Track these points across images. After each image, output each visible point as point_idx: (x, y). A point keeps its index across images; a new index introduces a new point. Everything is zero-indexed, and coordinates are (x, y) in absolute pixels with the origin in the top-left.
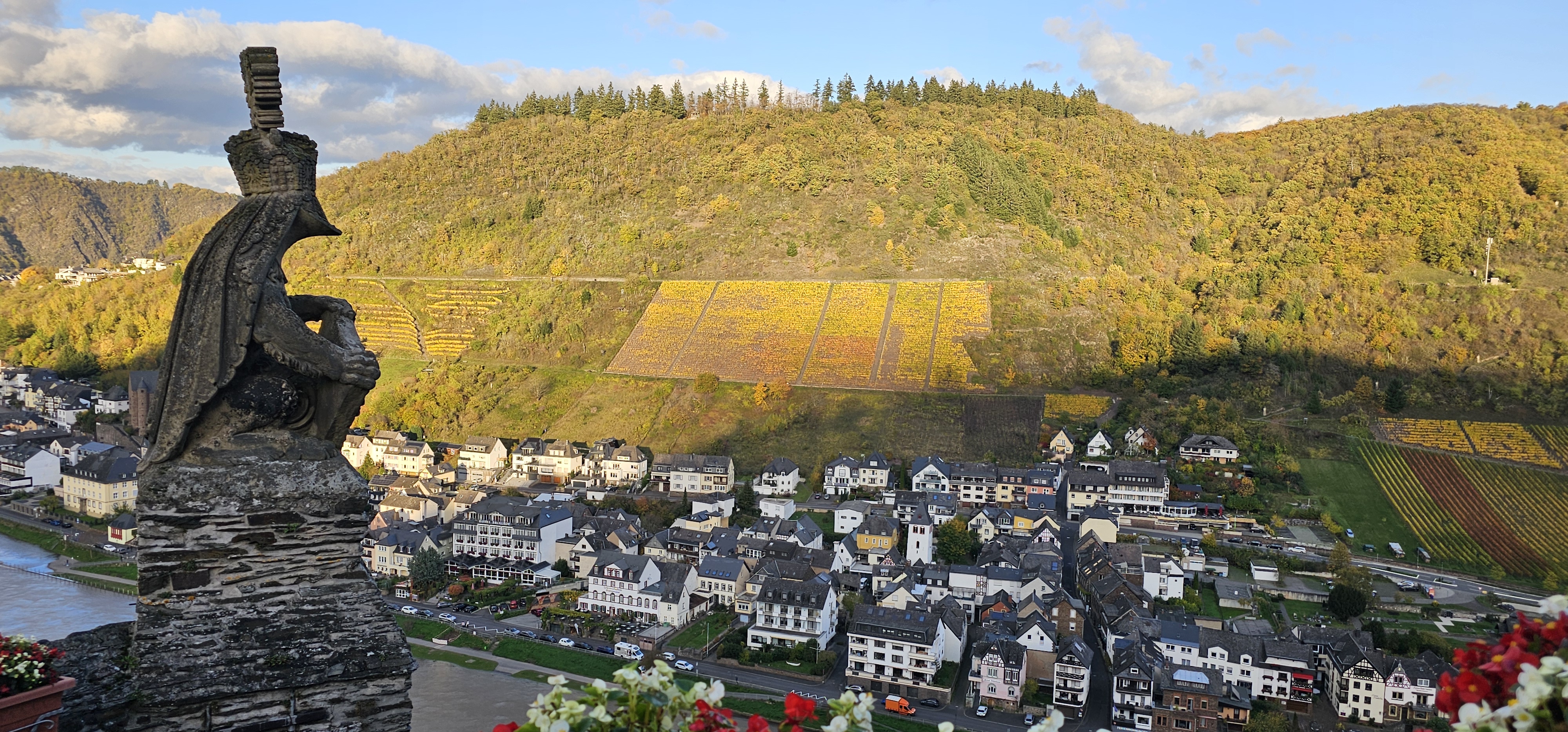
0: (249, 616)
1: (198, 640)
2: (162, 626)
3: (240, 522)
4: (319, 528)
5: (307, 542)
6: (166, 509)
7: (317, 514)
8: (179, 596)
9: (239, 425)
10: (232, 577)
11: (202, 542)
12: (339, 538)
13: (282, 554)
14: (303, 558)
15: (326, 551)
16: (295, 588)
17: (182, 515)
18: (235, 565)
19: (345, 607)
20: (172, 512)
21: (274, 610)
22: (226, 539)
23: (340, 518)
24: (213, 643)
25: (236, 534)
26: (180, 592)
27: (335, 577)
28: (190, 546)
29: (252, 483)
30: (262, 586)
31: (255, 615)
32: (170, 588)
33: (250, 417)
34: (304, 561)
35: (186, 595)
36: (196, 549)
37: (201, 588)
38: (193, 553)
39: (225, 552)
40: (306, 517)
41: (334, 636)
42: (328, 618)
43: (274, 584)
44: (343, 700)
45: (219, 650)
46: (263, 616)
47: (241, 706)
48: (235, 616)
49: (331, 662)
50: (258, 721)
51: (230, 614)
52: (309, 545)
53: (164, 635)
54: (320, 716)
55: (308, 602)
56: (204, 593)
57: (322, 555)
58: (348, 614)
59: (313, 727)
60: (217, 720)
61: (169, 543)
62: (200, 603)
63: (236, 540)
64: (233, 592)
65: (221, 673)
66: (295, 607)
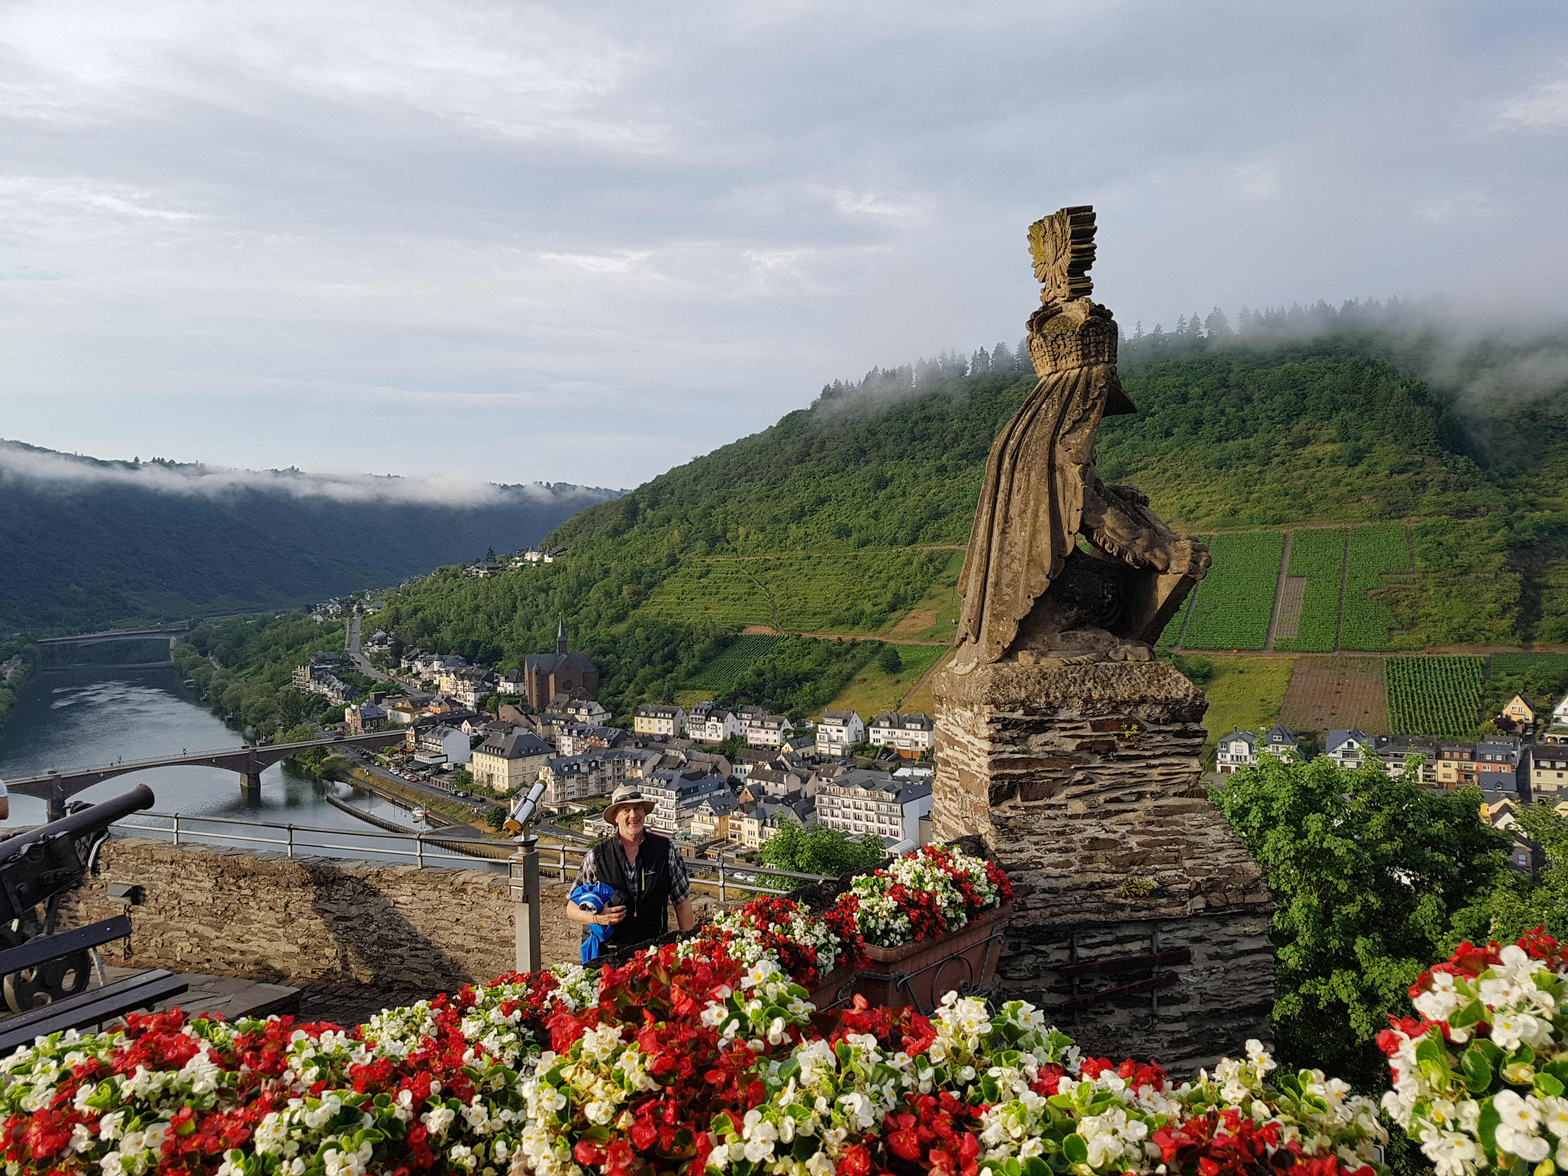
0: (1097, 835)
1: (1055, 857)
2: (1017, 840)
3: (1082, 728)
4: (1159, 738)
5: (1147, 753)
6: (1012, 710)
7: (1157, 721)
8: (1026, 808)
9: (1063, 621)
10: (1076, 790)
11: (1048, 748)
12: (1179, 750)
13: (1125, 767)
14: (1145, 771)
15: (1167, 765)
16: (1136, 806)
17: (1029, 718)
18: (1079, 776)
19: (1194, 830)
20: (1019, 714)
21: (1123, 830)
22: (1070, 746)
23: (1178, 727)
24: (1068, 863)
25: (1079, 741)
26: (1026, 804)
27: (1175, 795)
28: (1036, 753)
29: (1090, 685)
30: (1106, 802)
31: (1103, 835)
32: (1018, 800)
33: (1073, 613)
34: (1145, 775)
35: (1034, 807)
36: (1042, 756)
37: (1048, 801)
38: (1039, 761)
39: (1069, 761)
40: (1145, 724)
41: (1188, 864)
42: (1176, 842)
43: (1117, 800)
44: (1205, 940)
45: (1077, 872)
46: (1112, 836)
47: (1104, 939)
48: (1085, 834)
49: (1191, 894)
50: (1119, 956)
51: (1080, 831)
52: (1149, 757)
53: (1021, 851)
54: (1183, 956)
55: (1153, 823)
56: (1050, 807)
57: (1160, 770)
58: (1198, 839)
59: (1175, 969)
60: (1082, 953)
61: (1016, 749)
62: (1049, 818)
63: (1079, 748)
64: (1078, 807)
65: (1084, 898)
66: (1139, 828)
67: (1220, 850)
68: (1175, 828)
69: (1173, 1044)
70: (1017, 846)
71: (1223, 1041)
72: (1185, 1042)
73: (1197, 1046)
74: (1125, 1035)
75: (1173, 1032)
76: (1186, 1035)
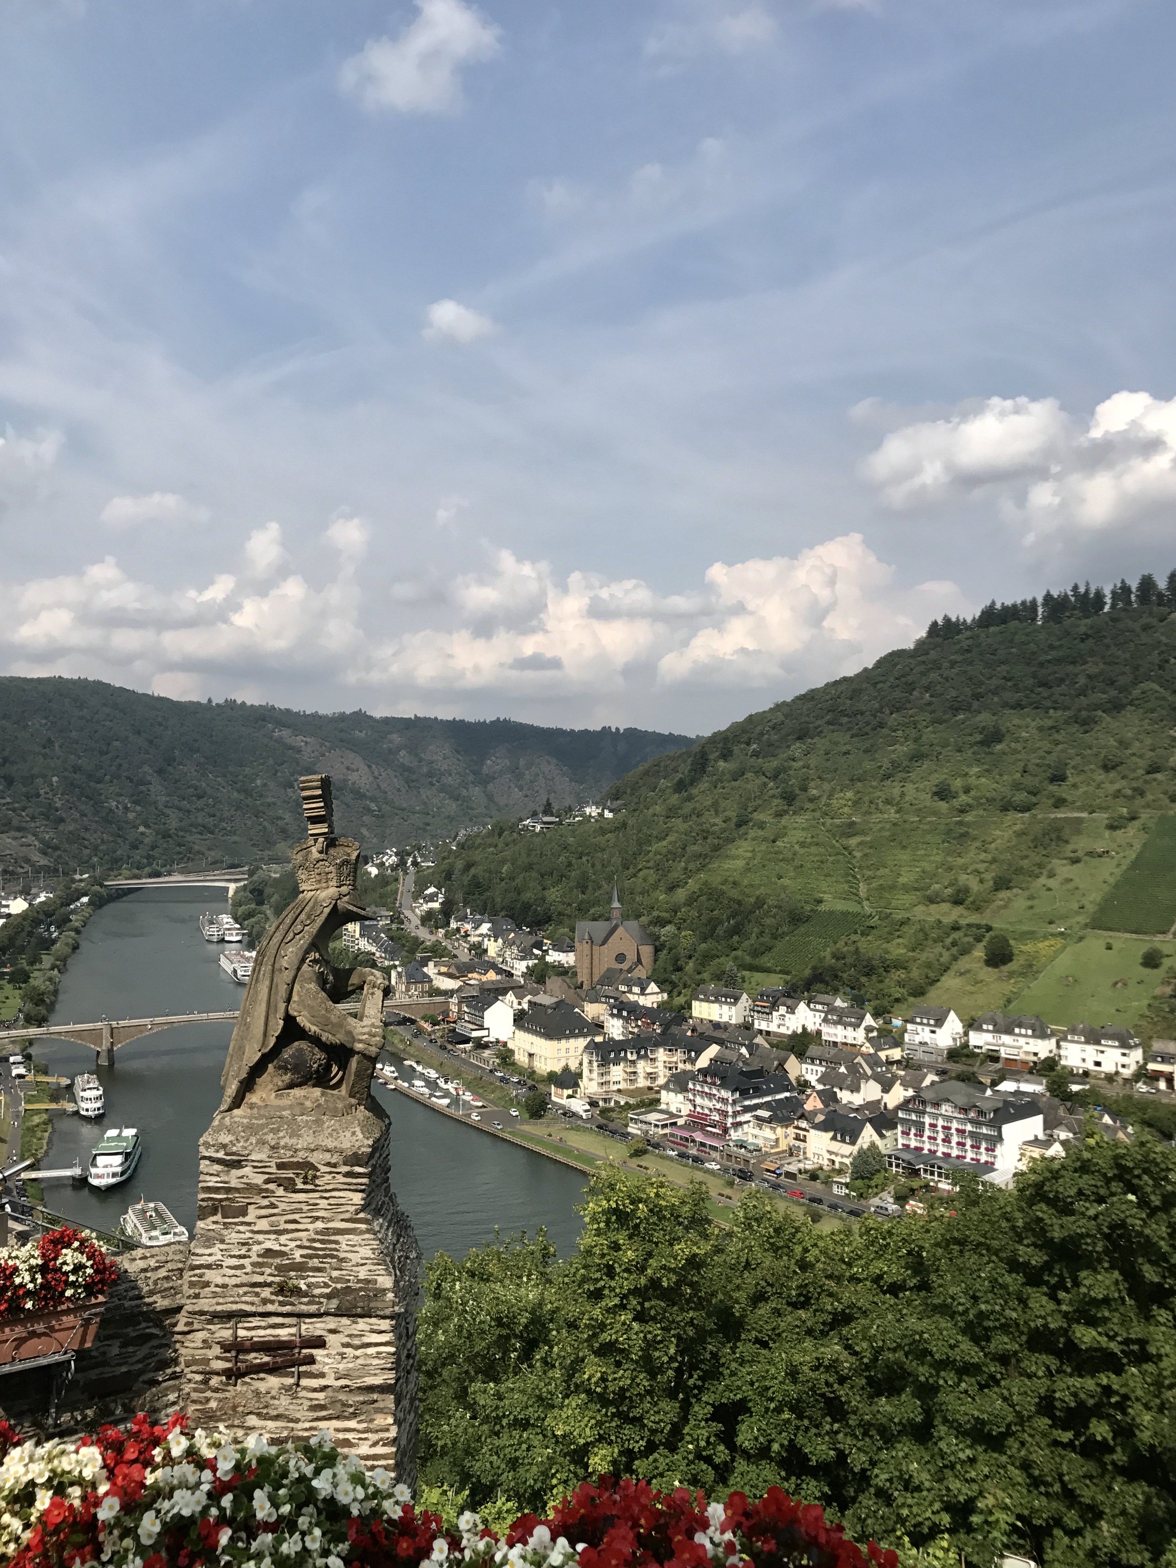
0: (271, 1247)
1: (234, 1262)
2: (209, 1247)
3: (269, 1167)
4: (329, 1177)
5: (321, 1188)
6: (217, 1151)
7: (328, 1164)
8: (225, 1224)
9: (280, 1083)
10: (264, 1212)
11: (242, 1181)
12: (346, 1187)
13: (302, 1197)
14: (318, 1201)
15: (336, 1197)
16: (310, 1227)
17: (228, 1158)
18: (266, 1202)
19: (347, 1248)
20: (221, 1155)
21: (293, 1244)
22: (259, 1180)
23: (346, 1169)
24: (242, 1267)
25: (267, 1176)
26: (226, 1221)
27: (342, 1220)
28: (234, 1183)
29: (281, 1134)
30: (286, 1222)
31: (277, 1247)
32: (218, 1217)
33: (287, 1078)
34: (317, 1204)
35: (230, 1223)
36: (239, 1186)
37: (241, 1219)
38: (237, 1190)
39: (258, 1190)
40: (319, 1166)
41: (335, 1274)
42: (332, 1257)
43: (295, 1221)
44: (339, 1332)
45: (246, 1274)
46: (283, 1249)
47: (258, 1324)
48: (264, 1246)
49: (329, 1297)
50: (271, 1338)
51: (259, 1243)
52: (321, 1191)
53: (210, 1255)
54: (319, 1343)
55: (318, 1240)
56: (242, 1223)
57: (332, 1201)
58: (349, 1255)
59: (314, 1352)
60: (242, 1333)
61: (219, 1179)
62: (239, 1232)
63: (267, 1182)
64: (263, 1225)
65: (245, 1294)
66: (308, 1244)
67: (362, 1265)
68: (333, 1246)
69: (313, 1408)
70: (208, 1251)
71: (351, 1410)
72: (322, 1407)
73: (330, 1412)
74: (273, 1398)
75: (311, 1399)
76: (322, 1402)
